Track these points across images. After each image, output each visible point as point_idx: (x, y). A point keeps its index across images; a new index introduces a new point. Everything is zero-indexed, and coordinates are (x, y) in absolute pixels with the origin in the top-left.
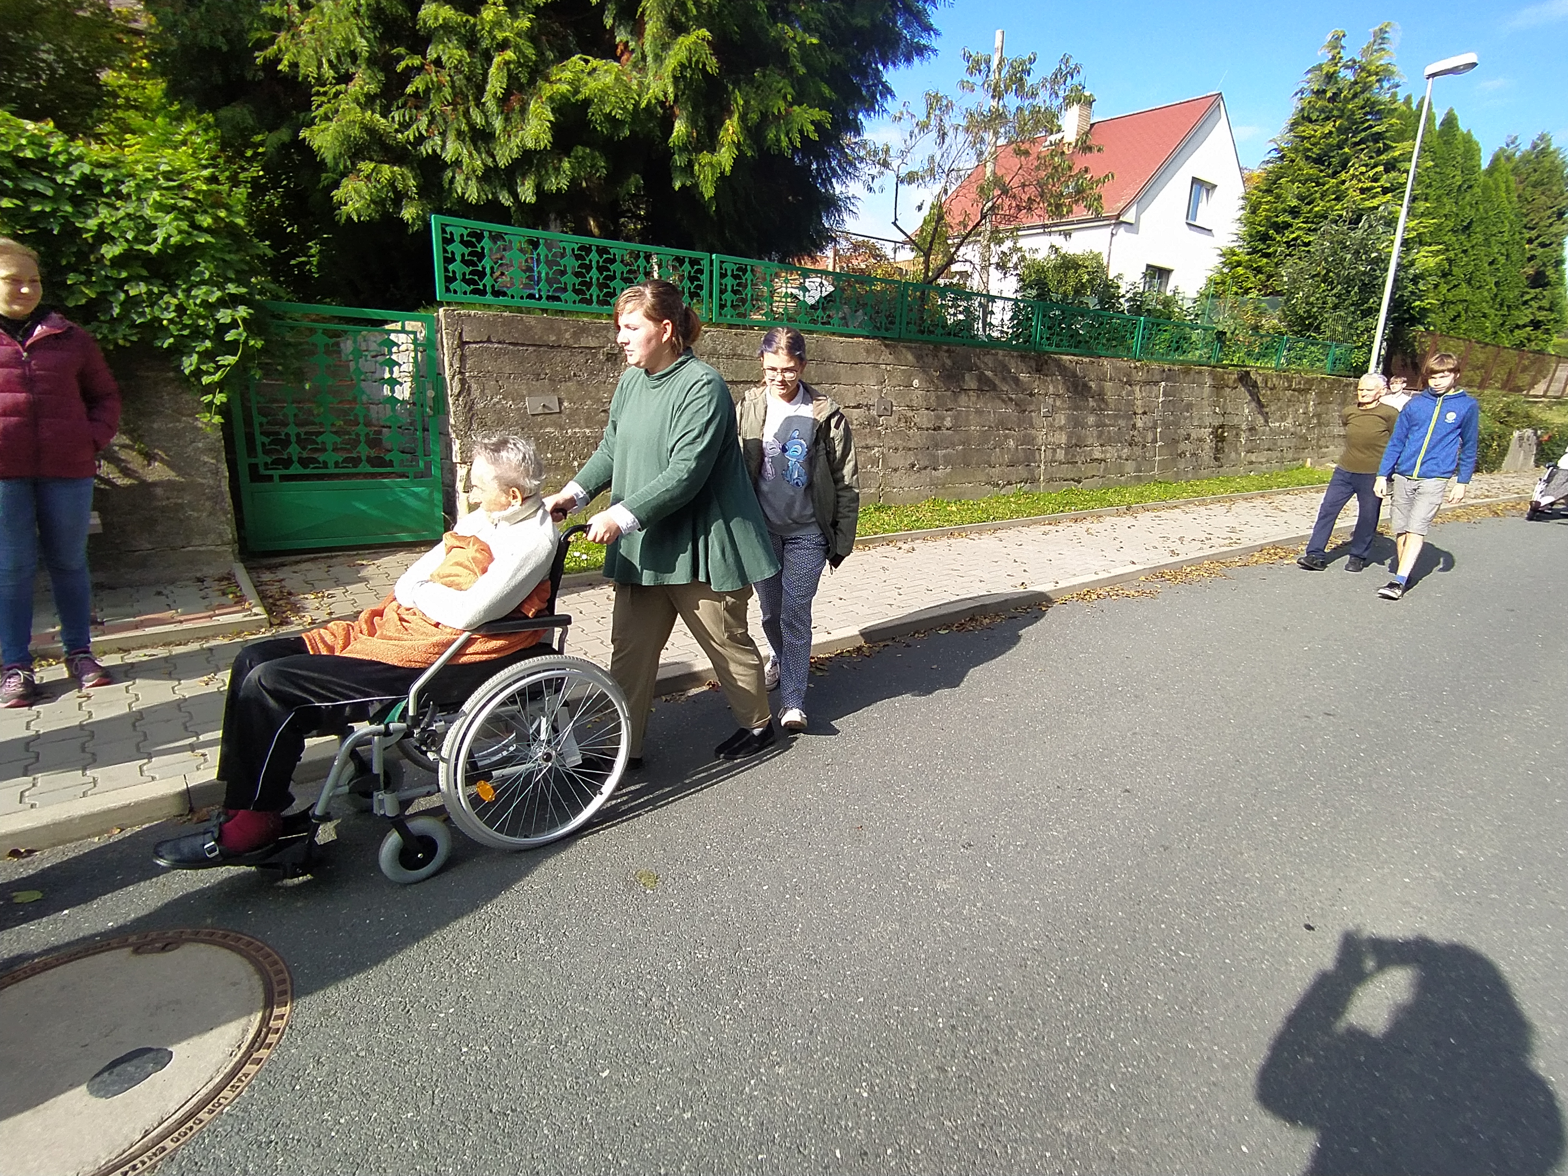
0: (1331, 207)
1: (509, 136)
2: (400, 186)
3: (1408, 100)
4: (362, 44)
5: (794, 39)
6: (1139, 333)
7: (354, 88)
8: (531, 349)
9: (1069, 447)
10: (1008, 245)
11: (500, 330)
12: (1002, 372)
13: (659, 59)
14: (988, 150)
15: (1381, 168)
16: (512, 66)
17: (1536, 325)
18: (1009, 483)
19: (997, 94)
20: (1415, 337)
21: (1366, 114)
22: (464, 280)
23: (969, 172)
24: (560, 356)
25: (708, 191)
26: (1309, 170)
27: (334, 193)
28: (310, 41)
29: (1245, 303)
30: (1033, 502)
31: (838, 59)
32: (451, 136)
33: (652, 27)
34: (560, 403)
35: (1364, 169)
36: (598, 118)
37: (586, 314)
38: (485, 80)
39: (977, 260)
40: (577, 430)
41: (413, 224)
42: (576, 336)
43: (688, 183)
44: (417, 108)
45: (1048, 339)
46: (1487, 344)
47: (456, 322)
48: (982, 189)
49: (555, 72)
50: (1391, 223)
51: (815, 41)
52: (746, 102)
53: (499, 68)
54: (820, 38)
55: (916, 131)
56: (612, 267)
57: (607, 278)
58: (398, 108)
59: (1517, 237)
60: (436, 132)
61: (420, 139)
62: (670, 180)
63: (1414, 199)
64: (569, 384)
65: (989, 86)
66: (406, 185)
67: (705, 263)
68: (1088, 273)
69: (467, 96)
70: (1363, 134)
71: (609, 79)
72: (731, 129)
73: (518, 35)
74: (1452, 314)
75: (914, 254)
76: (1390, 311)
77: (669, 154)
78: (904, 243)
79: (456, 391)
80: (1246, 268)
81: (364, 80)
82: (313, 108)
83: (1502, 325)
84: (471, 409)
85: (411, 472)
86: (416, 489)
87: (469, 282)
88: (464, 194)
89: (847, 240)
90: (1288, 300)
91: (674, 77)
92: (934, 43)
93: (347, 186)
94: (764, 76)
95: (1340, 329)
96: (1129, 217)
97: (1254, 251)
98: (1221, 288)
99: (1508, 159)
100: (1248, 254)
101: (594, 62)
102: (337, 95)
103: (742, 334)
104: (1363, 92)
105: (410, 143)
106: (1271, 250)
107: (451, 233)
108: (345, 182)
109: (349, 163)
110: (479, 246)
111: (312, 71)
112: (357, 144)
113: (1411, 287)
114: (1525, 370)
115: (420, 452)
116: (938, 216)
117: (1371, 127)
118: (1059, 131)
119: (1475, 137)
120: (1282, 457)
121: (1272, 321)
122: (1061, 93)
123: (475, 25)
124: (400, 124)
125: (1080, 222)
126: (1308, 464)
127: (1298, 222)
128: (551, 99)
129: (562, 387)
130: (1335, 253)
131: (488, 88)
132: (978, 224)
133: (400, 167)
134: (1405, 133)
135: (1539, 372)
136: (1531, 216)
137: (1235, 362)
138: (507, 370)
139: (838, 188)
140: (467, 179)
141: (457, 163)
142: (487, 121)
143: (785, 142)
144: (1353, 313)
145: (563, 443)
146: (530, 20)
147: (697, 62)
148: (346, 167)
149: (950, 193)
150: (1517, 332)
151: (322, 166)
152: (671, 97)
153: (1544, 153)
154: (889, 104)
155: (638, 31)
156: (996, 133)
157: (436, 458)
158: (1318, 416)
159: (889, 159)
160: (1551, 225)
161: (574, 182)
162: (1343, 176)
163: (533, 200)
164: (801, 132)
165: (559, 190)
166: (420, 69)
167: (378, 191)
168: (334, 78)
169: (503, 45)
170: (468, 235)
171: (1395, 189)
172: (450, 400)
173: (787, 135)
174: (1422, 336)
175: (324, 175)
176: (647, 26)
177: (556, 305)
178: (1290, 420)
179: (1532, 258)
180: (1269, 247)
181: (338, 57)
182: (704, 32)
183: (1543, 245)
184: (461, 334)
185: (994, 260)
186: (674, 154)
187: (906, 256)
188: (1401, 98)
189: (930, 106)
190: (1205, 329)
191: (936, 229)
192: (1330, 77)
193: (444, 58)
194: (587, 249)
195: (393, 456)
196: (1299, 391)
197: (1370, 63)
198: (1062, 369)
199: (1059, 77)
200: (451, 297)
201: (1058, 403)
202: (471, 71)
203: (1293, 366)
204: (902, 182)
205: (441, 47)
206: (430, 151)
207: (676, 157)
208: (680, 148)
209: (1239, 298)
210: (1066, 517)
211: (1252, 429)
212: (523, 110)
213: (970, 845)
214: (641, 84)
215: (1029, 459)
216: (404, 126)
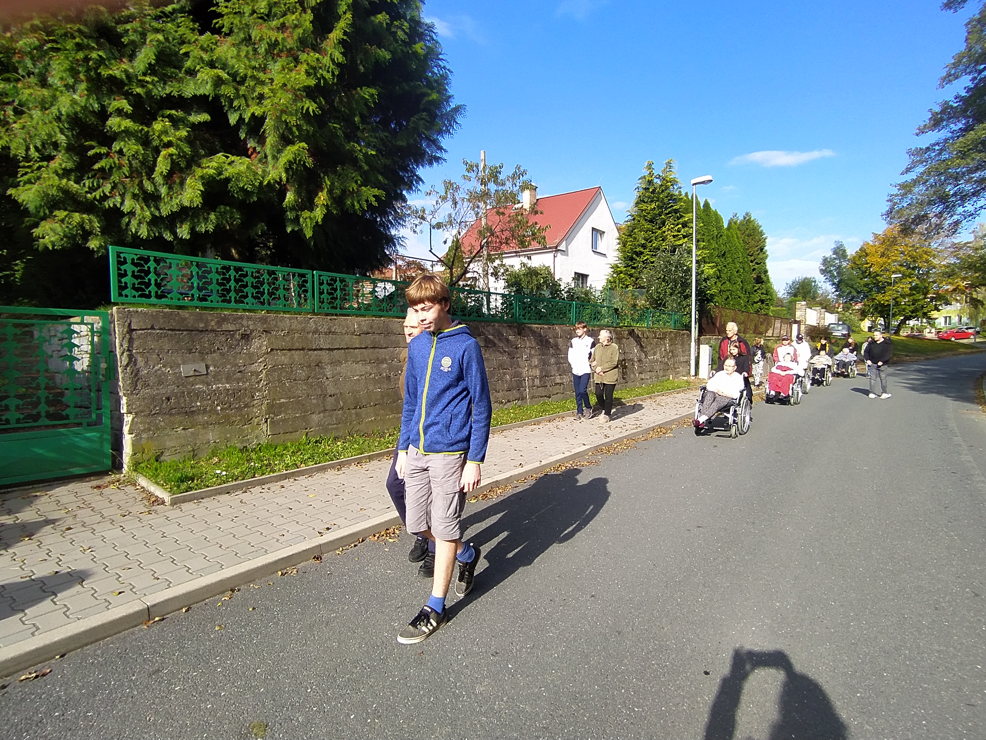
0: (661, 244)
1: (171, 198)
2: (87, 227)
3: (686, 194)
4: (62, 139)
5: (361, 151)
6: (573, 310)
7: (54, 165)
8: (185, 333)
9: (541, 378)
10: (497, 262)
11: (161, 321)
12: (498, 336)
13: (276, 158)
14: (481, 212)
15: (680, 226)
16: (174, 157)
17: (762, 301)
18: (509, 401)
19: (484, 183)
20: (710, 309)
21: (669, 200)
22: (134, 288)
23: (472, 223)
24: (206, 338)
25: (309, 233)
26: (647, 226)
27: (33, 231)
28: (21, 134)
29: (627, 292)
30: (524, 412)
31: (388, 162)
32: (128, 197)
33: (271, 140)
34: (207, 367)
35: (672, 226)
36: (235, 189)
37: (228, 309)
38: (155, 164)
39: (480, 271)
40: (220, 385)
41: (98, 251)
42: (219, 323)
43: (296, 229)
44: (103, 178)
45: (523, 316)
46: (743, 312)
47: (126, 316)
48: (480, 232)
49: (205, 162)
50: (690, 252)
51: (374, 153)
52: (332, 183)
53: (165, 157)
54: (376, 151)
55: (440, 201)
56: (245, 280)
57: (242, 286)
58: (88, 178)
59: (746, 259)
60: (117, 194)
61: (105, 198)
62: (285, 227)
63: (698, 241)
64: (214, 355)
65: (479, 179)
66: (92, 227)
67: (309, 277)
68: (543, 278)
69: (142, 173)
70: (670, 209)
71: (243, 168)
72: (322, 198)
73: (179, 139)
74: (725, 297)
75: (444, 268)
76: (697, 295)
77: (283, 211)
78: (438, 261)
79: (125, 363)
80: (625, 274)
81: (63, 160)
82: (19, 175)
83: (748, 302)
84: (136, 375)
85: (85, 422)
86: (88, 435)
87: (137, 289)
88: (137, 232)
89: (403, 260)
90: (648, 291)
91: (286, 168)
92: (444, 156)
93: (45, 226)
94: (343, 169)
95: (675, 305)
96: (562, 247)
97: (627, 266)
98: (614, 285)
99: (735, 223)
100: (625, 267)
101: (232, 158)
102: (39, 168)
103: (335, 319)
104: (666, 190)
105: (97, 200)
106: (636, 265)
107: (125, 258)
108: (43, 223)
109: (47, 211)
110: (146, 266)
111: (21, 152)
112: (55, 200)
113: (704, 284)
114: (762, 323)
115: (94, 407)
116: (457, 246)
117: (672, 206)
118: (519, 202)
119: (719, 213)
120: (658, 375)
121: (641, 302)
122: (518, 184)
123: (148, 132)
124: (89, 187)
125: (536, 250)
126: (671, 378)
127: (646, 251)
128: (202, 177)
129: (209, 357)
130: (666, 267)
131: (157, 169)
132: (479, 252)
133: (89, 215)
134: (688, 210)
135: (768, 324)
136: (750, 250)
137: (626, 325)
138: (167, 347)
139: (393, 232)
140: (140, 223)
141: (132, 213)
142: (155, 189)
143: (357, 206)
144: (680, 297)
145: (209, 395)
146: (188, 132)
147: (300, 160)
148: (45, 214)
149: (462, 234)
150: (755, 305)
151: (26, 212)
152: (284, 179)
153: (749, 221)
154: (421, 186)
155: (262, 141)
156: (485, 203)
157: (106, 412)
158: (672, 352)
159: (425, 215)
160: (759, 254)
161: (217, 227)
162: (664, 229)
163: (188, 237)
164: (367, 201)
165: (207, 232)
166: (107, 155)
167: (70, 229)
168: (38, 157)
169: (169, 144)
170: (137, 259)
171: (688, 236)
172: (120, 370)
173: (358, 202)
174: (713, 308)
175: (27, 219)
176: (268, 140)
177: (204, 304)
178: (658, 354)
179: (754, 270)
180: (634, 264)
181: (43, 145)
182: (304, 145)
183: (757, 264)
184: (130, 324)
185: (491, 271)
186: (287, 211)
187: (439, 268)
188: (683, 193)
189: (447, 188)
190: (608, 307)
191: (455, 254)
192: (650, 182)
193: (125, 150)
194: (228, 269)
195: (70, 412)
196: (661, 339)
197: (667, 177)
198: (533, 332)
199: (515, 176)
200: (123, 299)
201: (533, 352)
202: (144, 159)
203: (655, 326)
204: (434, 228)
205: (122, 143)
206: (111, 205)
207: (288, 213)
208: (290, 208)
209: (624, 290)
210: (544, 419)
211: (640, 361)
212: (182, 183)
213: (497, 653)
214: (264, 171)
215: (519, 386)
216: (92, 189)
